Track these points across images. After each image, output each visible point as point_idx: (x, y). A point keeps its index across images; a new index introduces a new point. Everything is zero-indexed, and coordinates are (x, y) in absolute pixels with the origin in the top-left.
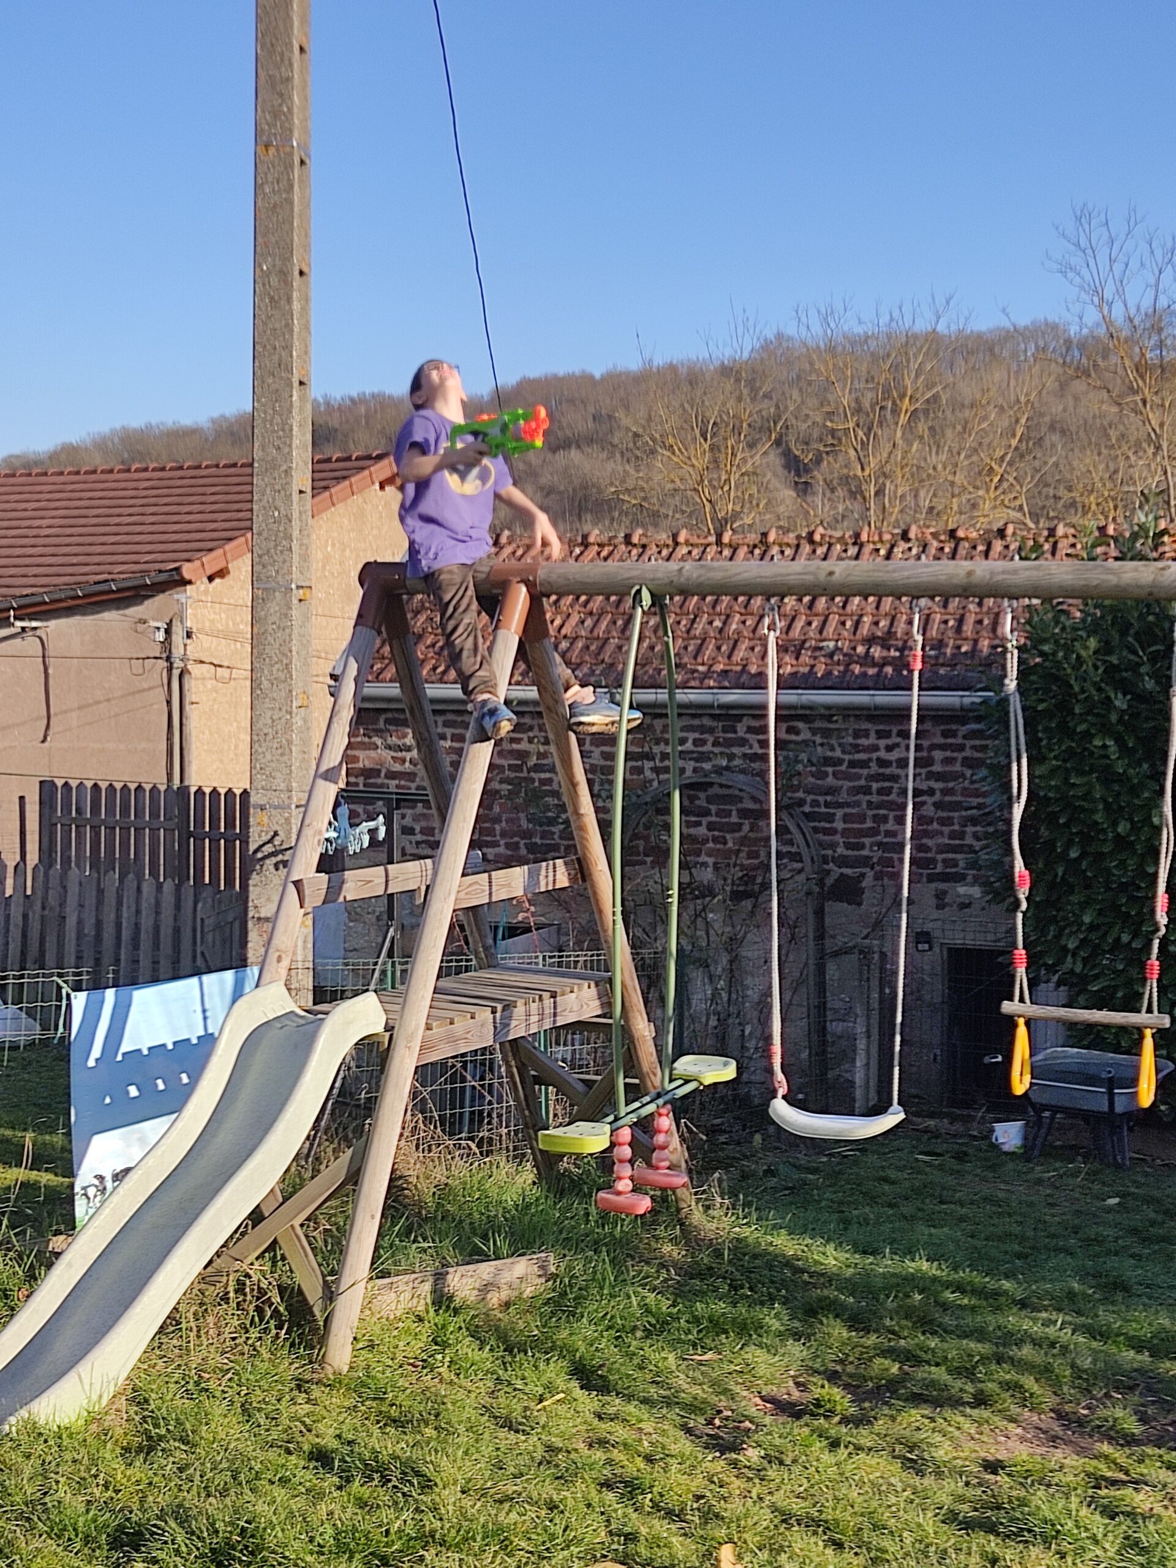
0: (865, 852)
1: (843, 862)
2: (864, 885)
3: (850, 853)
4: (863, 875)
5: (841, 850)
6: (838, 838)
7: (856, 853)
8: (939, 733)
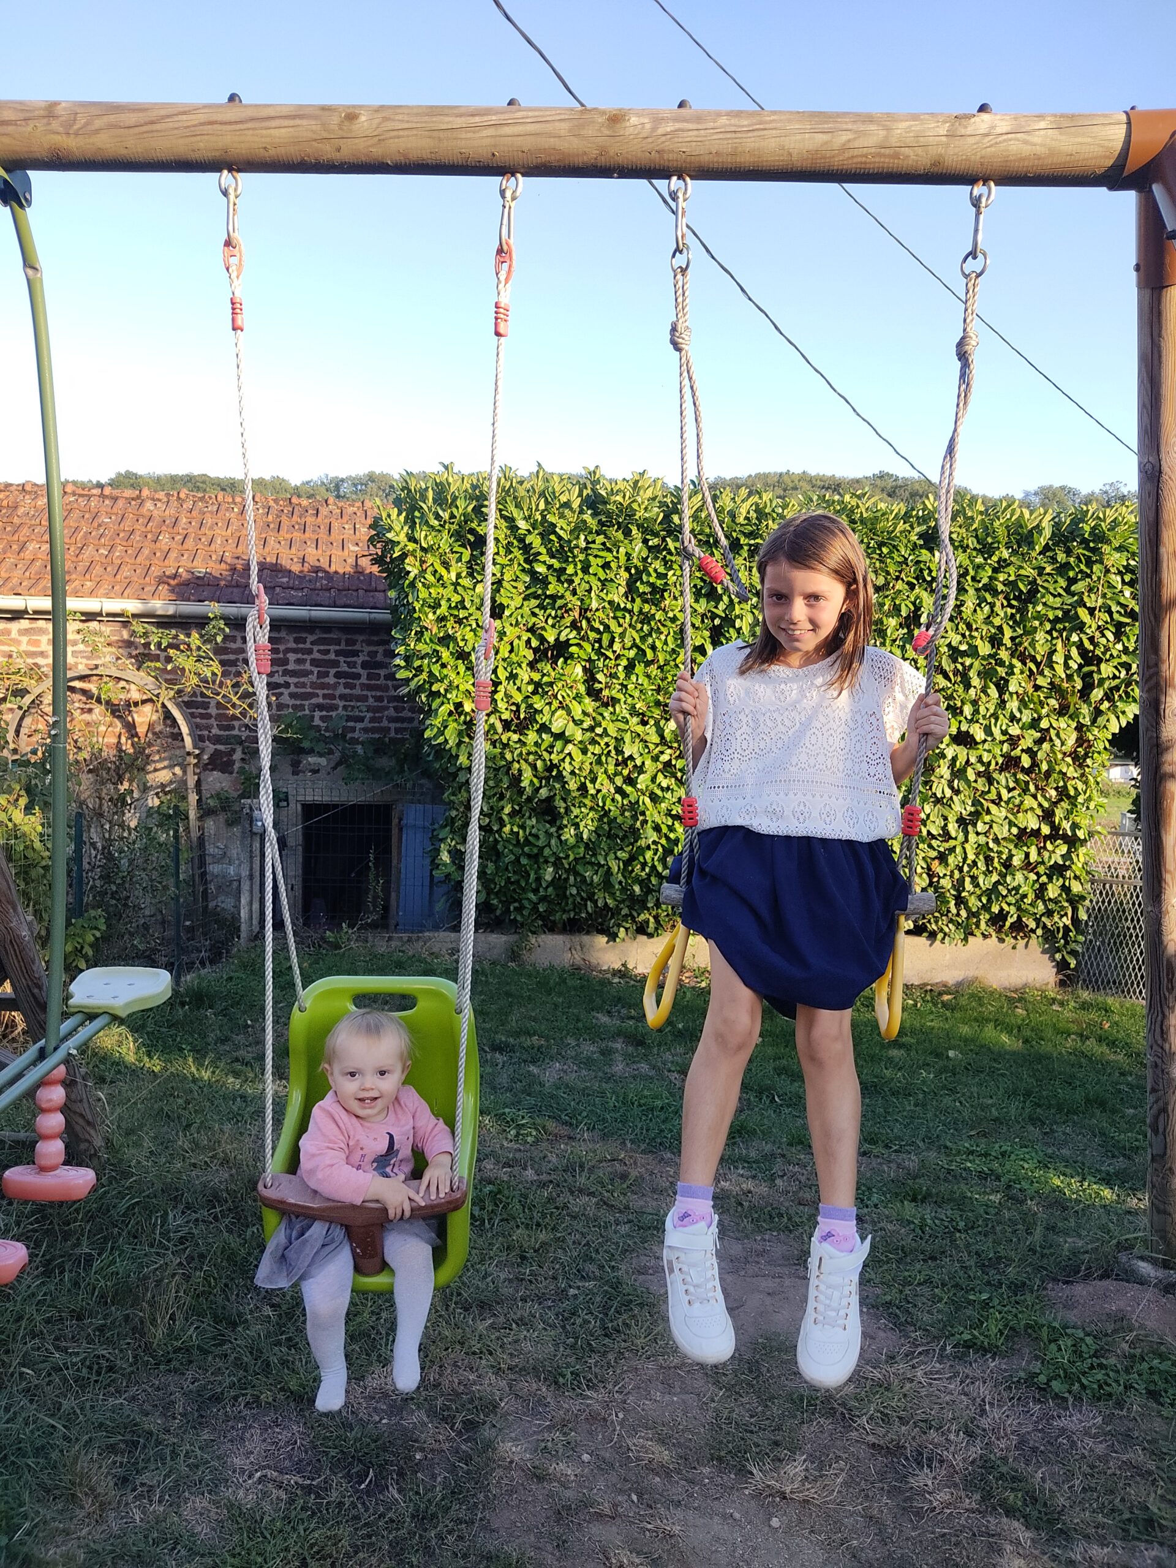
0: (236, 732)
1: (217, 740)
2: (234, 757)
3: (222, 733)
4: (234, 750)
5: (215, 731)
6: (213, 721)
7: (227, 733)
8: (292, 639)
